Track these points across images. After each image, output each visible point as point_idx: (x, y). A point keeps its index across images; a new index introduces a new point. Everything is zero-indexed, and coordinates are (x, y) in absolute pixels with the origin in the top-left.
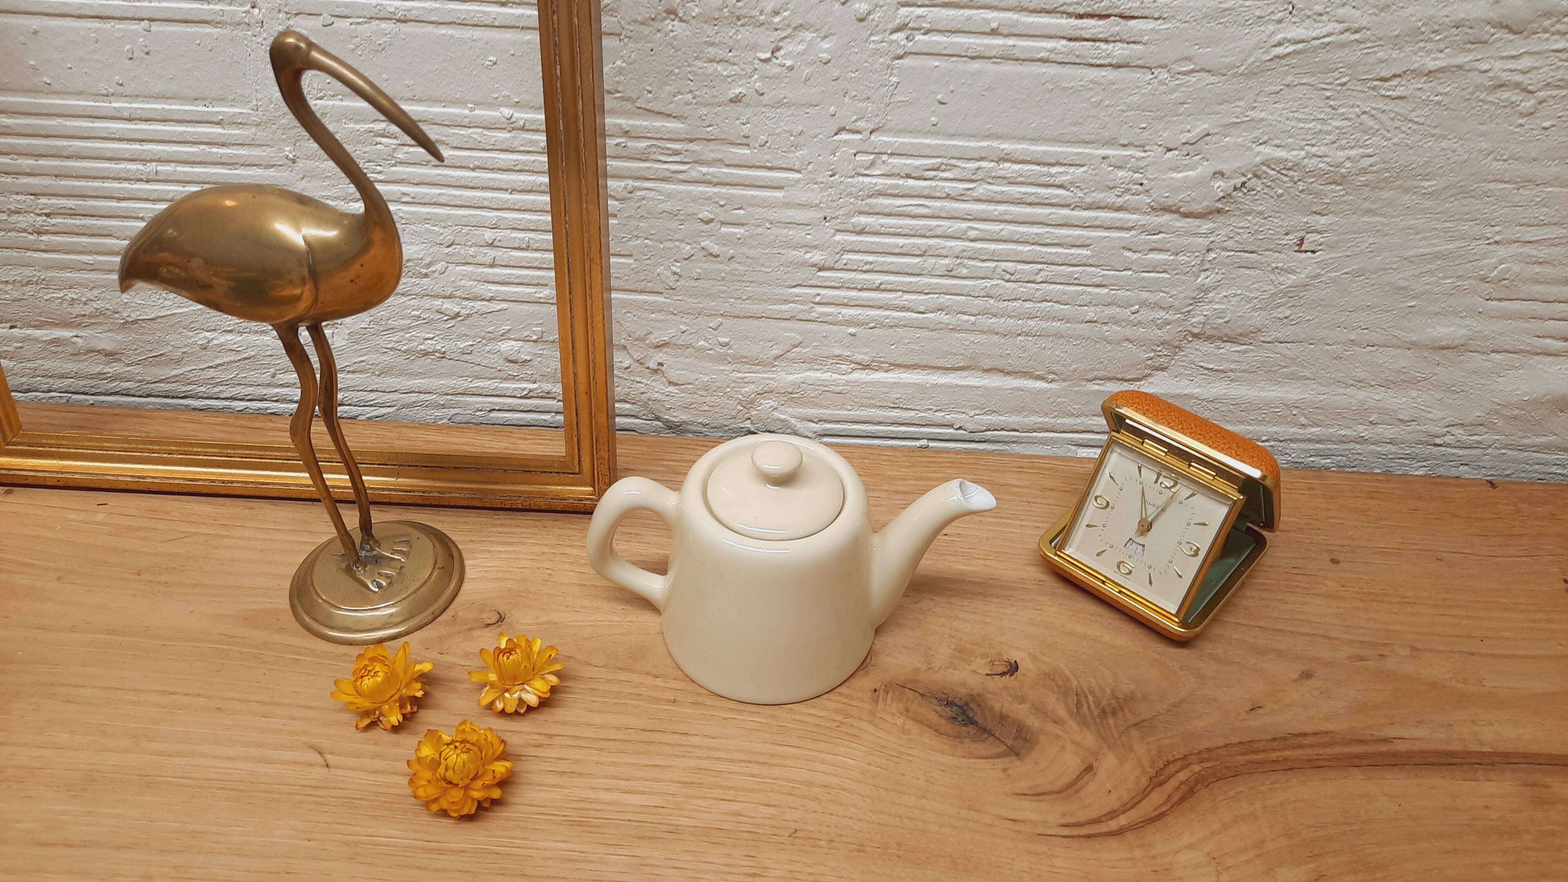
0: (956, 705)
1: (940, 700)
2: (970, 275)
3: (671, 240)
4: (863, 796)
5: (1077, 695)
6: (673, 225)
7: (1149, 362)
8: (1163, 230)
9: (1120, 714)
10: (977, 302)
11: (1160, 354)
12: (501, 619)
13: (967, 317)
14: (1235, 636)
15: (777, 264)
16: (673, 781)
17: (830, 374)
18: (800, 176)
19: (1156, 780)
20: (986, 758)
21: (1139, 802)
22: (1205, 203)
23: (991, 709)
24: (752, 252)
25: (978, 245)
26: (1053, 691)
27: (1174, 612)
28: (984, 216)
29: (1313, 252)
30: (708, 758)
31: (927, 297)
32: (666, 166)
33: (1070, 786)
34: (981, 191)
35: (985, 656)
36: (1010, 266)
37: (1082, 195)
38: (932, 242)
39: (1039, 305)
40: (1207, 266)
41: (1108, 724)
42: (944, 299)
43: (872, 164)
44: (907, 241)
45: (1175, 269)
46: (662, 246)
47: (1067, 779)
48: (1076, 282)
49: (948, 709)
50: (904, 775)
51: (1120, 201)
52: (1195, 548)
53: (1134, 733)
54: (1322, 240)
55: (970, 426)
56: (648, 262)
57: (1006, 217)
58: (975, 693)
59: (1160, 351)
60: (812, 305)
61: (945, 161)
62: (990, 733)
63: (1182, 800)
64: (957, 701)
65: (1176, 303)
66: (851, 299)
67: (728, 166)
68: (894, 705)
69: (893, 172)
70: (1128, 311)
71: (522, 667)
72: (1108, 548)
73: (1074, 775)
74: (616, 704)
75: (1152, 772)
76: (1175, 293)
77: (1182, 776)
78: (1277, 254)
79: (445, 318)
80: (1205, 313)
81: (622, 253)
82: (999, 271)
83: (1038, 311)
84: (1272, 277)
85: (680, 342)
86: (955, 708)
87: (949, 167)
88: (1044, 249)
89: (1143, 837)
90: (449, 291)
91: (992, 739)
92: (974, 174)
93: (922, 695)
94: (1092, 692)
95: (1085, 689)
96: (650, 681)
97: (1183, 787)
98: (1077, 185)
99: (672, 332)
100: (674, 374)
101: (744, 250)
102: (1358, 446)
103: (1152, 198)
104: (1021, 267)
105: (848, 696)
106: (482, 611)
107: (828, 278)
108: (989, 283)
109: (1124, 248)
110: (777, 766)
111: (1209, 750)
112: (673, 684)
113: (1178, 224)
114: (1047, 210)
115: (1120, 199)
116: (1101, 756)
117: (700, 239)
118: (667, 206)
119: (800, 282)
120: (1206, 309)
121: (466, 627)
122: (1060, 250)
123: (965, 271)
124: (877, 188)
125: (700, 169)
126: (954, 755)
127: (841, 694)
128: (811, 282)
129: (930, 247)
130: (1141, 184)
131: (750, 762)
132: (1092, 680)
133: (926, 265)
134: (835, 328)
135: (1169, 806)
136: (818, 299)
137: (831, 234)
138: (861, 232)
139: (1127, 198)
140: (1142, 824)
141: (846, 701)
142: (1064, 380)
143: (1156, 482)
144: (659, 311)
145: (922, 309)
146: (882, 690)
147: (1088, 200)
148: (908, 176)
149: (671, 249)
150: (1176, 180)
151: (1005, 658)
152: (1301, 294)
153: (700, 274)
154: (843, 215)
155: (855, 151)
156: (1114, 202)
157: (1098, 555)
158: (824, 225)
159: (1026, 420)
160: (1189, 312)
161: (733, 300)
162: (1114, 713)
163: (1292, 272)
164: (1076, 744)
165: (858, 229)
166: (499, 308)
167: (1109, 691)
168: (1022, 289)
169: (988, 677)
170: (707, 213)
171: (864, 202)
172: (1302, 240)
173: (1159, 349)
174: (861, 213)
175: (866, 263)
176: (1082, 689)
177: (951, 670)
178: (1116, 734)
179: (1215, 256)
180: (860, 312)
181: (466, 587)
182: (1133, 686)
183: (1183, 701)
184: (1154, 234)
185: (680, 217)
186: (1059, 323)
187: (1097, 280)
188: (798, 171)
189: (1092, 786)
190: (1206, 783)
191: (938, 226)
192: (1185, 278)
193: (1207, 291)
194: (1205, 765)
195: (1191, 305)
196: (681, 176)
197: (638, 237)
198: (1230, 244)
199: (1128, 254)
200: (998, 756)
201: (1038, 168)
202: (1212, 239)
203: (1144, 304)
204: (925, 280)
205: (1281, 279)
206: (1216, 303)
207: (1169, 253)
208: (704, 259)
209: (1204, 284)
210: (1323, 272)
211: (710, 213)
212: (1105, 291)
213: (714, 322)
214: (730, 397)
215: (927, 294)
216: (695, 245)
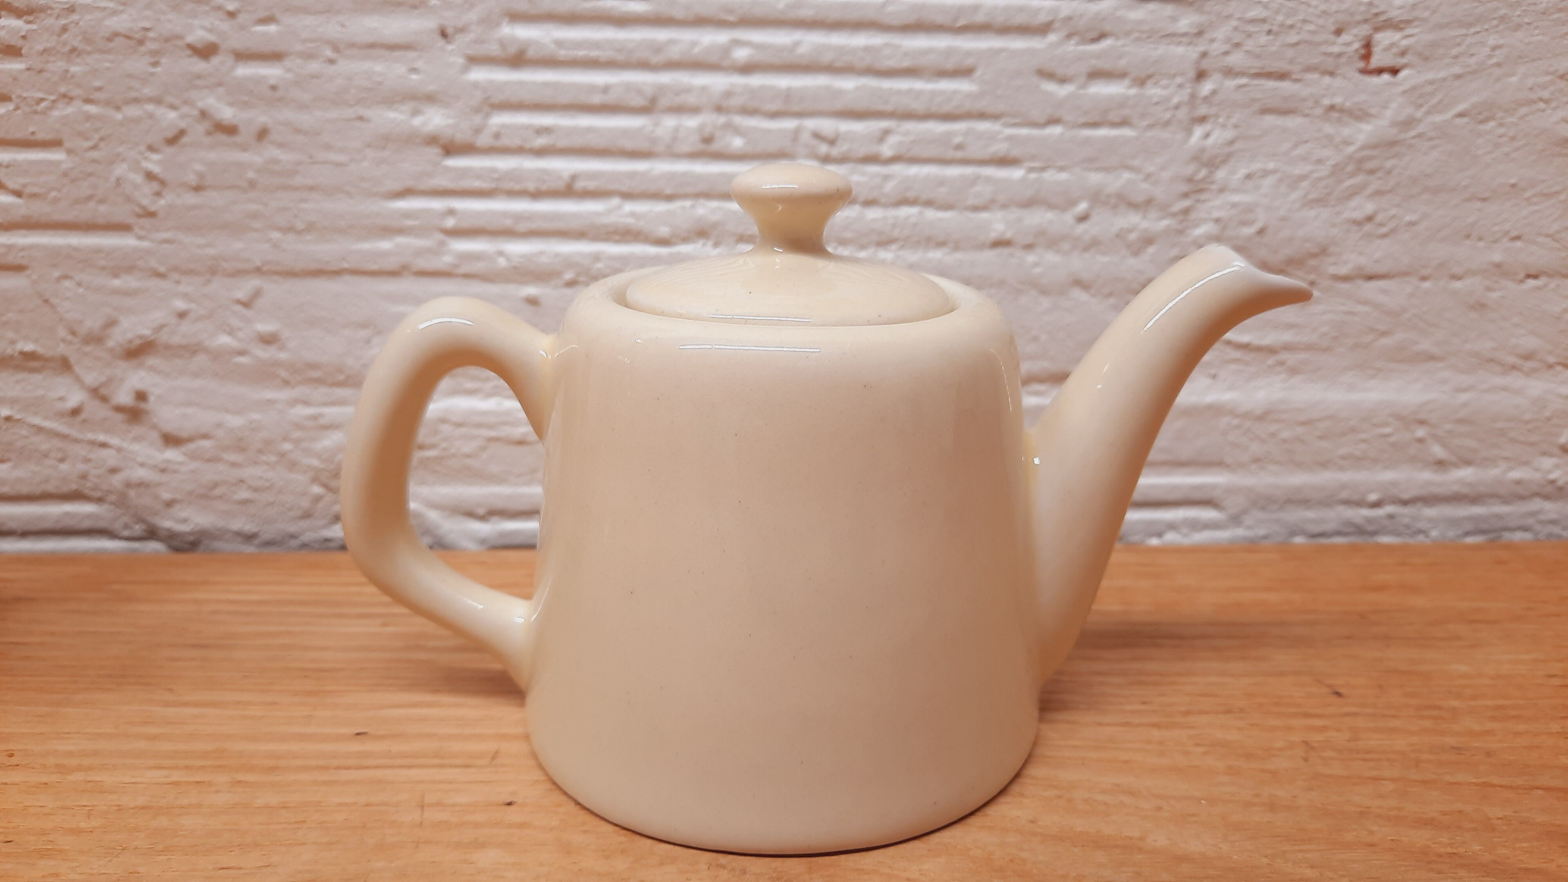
2: (748, 150)
3: (136, 100)
6: (138, 64)
8: (1107, 28)
15: (359, 144)
24: (304, 119)
25: (755, 80)
29: (1394, 71)
31: (670, 206)
36: (827, 125)
38: (665, 78)
39: (895, 211)
40: (1202, 110)
42: (707, 210)
44: (615, 79)
45: (1143, 116)
46: (119, 116)
48: (960, 154)
54: (1405, 42)
56: (95, 154)
60: (441, 236)
66: (519, 217)
70: (1069, 217)
76: (1152, 169)
78: (1327, 80)
81: (40, 136)
82: (806, 137)
83: (894, 226)
84: (1328, 129)
85: (176, 340)
88: (886, 84)
99: (158, 316)
100: (171, 418)
101: (288, 114)
102: (1548, 506)
104: (846, 126)
107: (465, 173)
109: (1040, 73)
117: (194, 94)
119: (410, 183)
122: (918, 85)
123: (737, 143)
128: (432, 184)
129: (661, 89)
133: (660, 132)
134: (494, 289)
136: (450, 223)
137: (458, 68)
138: (518, 61)
144: (130, 269)
145: (664, 231)
149: (137, 121)
152: (1389, 164)
153: (201, 176)
154: (479, 23)
158: (443, 48)
160: (1186, 211)
161: (277, 234)
163: (1364, 115)
165: (512, 50)
172: (1368, 48)
174: (513, 16)
175: (538, 133)
179: (1214, 86)
180: (541, 247)
184: (1092, 41)
185: (151, 46)
187: (999, 148)
191: (671, 42)
192: (1165, 135)
193: (1212, 165)
195: (1186, 195)
197: (67, 98)
198: (1236, 59)
199: (1050, 87)
202: (1202, 48)
203: (1097, 198)
204: (662, 167)
205: (1346, 132)
206: (1235, 191)
207: (1126, 82)
208: (207, 140)
209: (1203, 150)
210: (1419, 114)
211: (210, 31)
212: (1017, 173)
213: (244, 288)
214: (293, 466)
215: (670, 198)
216: (185, 109)
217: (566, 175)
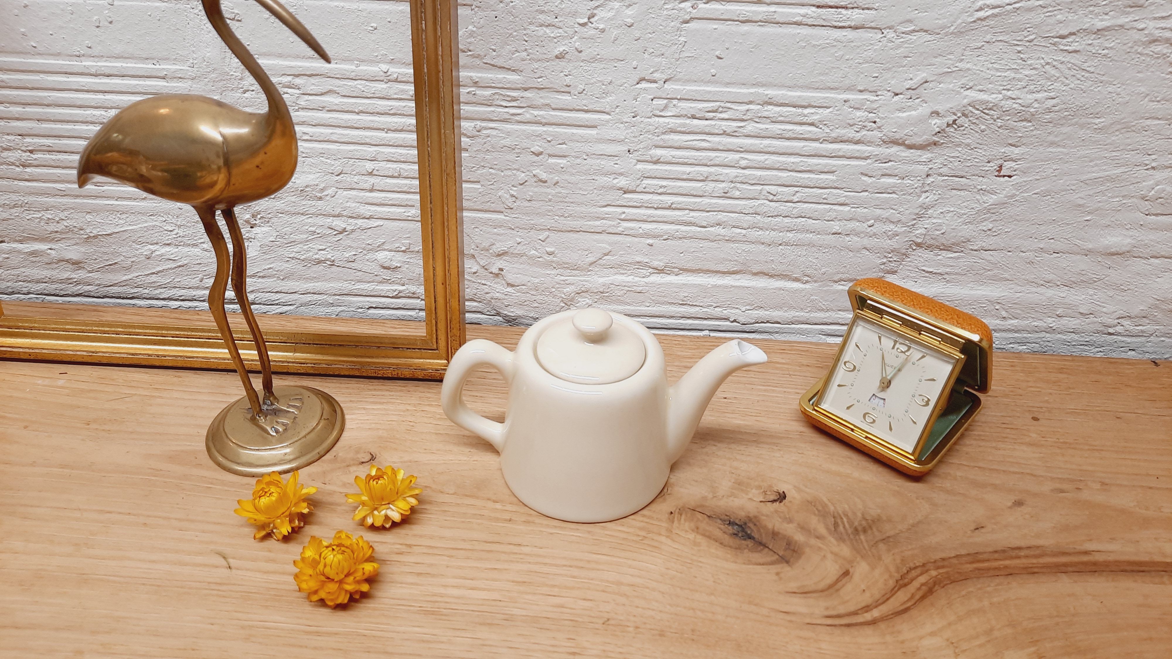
0: (737, 524)
1: (723, 521)
2: (742, 196)
3: (510, 169)
4: (663, 593)
5: (834, 517)
6: (512, 157)
7: (882, 267)
8: (892, 159)
9: (869, 532)
10: (748, 218)
11: (891, 259)
12: (373, 458)
13: (739, 230)
14: (959, 474)
15: (592, 188)
16: (508, 581)
17: (632, 277)
18: (610, 117)
19: (901, 582)
20: (763, 564)
21: (888, 599)
22: (925, 137)
23: (765, 527)
24: (573, 179)
25: (747, 172)
26: (815, 514)
27: (911, 452)
28: (752, 148)
29: (1010, 177)
30: (537, 563)
31: (708, 214)
32: (506, 110)
33: (830, 587)
34: (750, 128)
35: (759, 487)
36: (773, 189)
37: (829, 131)
38: (712, 169)
39: (796, 220)
40: (927, 188)
41: (860, 539)
42: (722, 216)
43: (666, 107)
44: (693, 169)
45: (902, 191)
46: (503, 174)
47: (829, 581)
48: (825, 201)
49: (730, 527)
50: (696, 577)
51: (858, 136)
52: (926, 399)
53: (881, 546)
54: (1017, 166)
55: (742, 320)
56: (492, 187)
57: (770, 149)
58: (751, 515)
59: (890, 258)
60: (619, 221)
61: (722, 104)
62: (765, 546)
63: (923, 598)
64: (737, 522)
65: (903, 218)
66: (649, 216)
67: (554, 109)
68: (687, 524)
69: (681, 113)
70: (865, 225)
71: (388, 489)
72: (855, 402)
73: (834, 578)
74: (463, 522)
75: (897, 576)
76: (902, 209)
77: (922, 579)
78: (981, 178)
79: (335, 233)
80: (925, 226)
81: (472, 180)
82: (764, 193)
83: (795, 225)
84: (978, 197)
85: (516, 252)
86: (736, 527)
87: (725, 110)
88: (799, 175)
89: (893, 626)
90: (338, 211)
91: (767, 549)
92: (744, 115)
93: (709, 517)
94: (846, 515)
95: (840, 512)
96: (490, 504)
97: (924, 588)
98: (825, 123)
99: (510, 243)
100: (511, 278)
101: (566, 177)
102: (1048, 335)
103: (884, 133)
104: (781, 189)
105: (650, 517)
106: (357, 452)
107: (631, 200)
108: (756, 203)
109: (862, 173)
110: (593, 569)
111: (943, 559)
112: (509, 507)
113: (903, 154)
114: (802, 144)
115: (858, 134)
116: (855, 564)
117: (532, 168)
118: (507, 142)
119: (609, 203)
120: (927, 223)
121: (345, 464)
122: (812, 176)
123: (737, 194)
124: (669, 126)
125: (532, 112)
126: (736, 562)
127: (644, 516)
128: (618, 203)
129: (711, 174)
130: (875, 122)
131: (571, 566)
132: (846, 506)
133: (707, 188)
134: (636, 239)
135: (913, 602)
136: (623, 216)
137: (633, 164)
138: (657, 162)
139: (864, 133)
140: (892, 616)
141: (648, 520)
142: (816, 281)
143: (893, 348)
144: (500, 227)
145: (704, 224)
146: (677, 513)
147: (834, 135)
148: (694, 117)
149: (509, 176)
150: (902, 118)
151: (775, 489)
152: (1001, 211)
153: (532, 197)
154: (643, 148)
155: (652, 97)
156: (854, 137)
157: (848, 408)
158: (628, 157)
159: (786, 314)
160: (913, 225)
161: (557, 217)
162: (865, 531)
163: (994, 193)
164: (836, 555)
165: (655, 159)
166: (376, 224)
167: (859, 515)
168: (782, 207)
169: (762, 503)
170: (537, 147)
171: (660, 138)
172: (1001, 167)
173: (890, 256)
174: (657, 147)
175: (661, 187)
176: (838, 513)
177: (732, 498)
178: (866, 547)
179: (933, 180)
180: (656, 226)
181: (345, 434)
182: (879, 511)
183: (920, 522)
184: (886, 162)
185: (517, 151)
186: (811, 235)
187: (842, 200)
188: (608, 114)
189: (849, 587)
190: (942, 585)
191: (716, 157)
192: (910, 198)
193: (927, 209)
194: (941, 571)
195: (915, 219)
196: (517, 118)
197: (484, 167)
198: (944, 170)
199: (865, 179)
200: (772, 563)
201: (794, 109)
202: (930, 166)
203: (878, 219)
204: (706, 200)
205: (985, 198)
206: (935, 218)
207: (897, 178)
208: (535, 184)
209: (924, 204)
210: (1017, 193)
211: (540, 147)
212: (847, 208)
213: (543, 235)
214: (555, 296)
215: (708, 212)
216: (528, 173)
217: (669, 203)
